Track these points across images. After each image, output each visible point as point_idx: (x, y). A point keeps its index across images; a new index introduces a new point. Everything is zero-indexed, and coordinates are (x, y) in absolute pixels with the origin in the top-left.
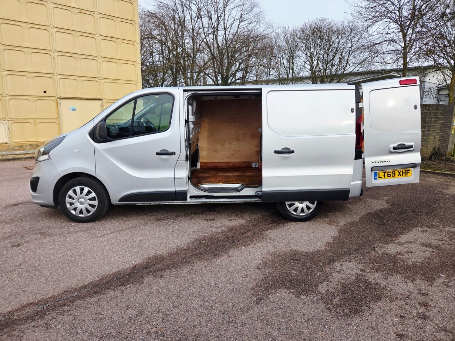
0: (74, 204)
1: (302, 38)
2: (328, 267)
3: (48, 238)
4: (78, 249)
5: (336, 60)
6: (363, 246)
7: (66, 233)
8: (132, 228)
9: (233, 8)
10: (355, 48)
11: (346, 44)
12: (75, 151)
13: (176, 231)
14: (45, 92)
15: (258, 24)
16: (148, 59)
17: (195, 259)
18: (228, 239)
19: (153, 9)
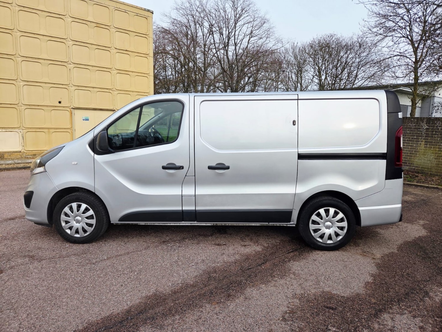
0: (70, 222)
1: (311, 53)
2: (375, 321)
3: (36, 264)
4: (66, 281)
5: (345, 75)
6: (413, 289)
7: (57, 257)
8: (132, 253)
9: (244, 24)
10: (364, 63)
11: (355, 59)
12: (73, 163)
13: (182, 259)
14: (60, 102)
15: (268, 39)
16: (162, 73)
17: (204, 301)
18: (243, 271)
19: (167, 26)
